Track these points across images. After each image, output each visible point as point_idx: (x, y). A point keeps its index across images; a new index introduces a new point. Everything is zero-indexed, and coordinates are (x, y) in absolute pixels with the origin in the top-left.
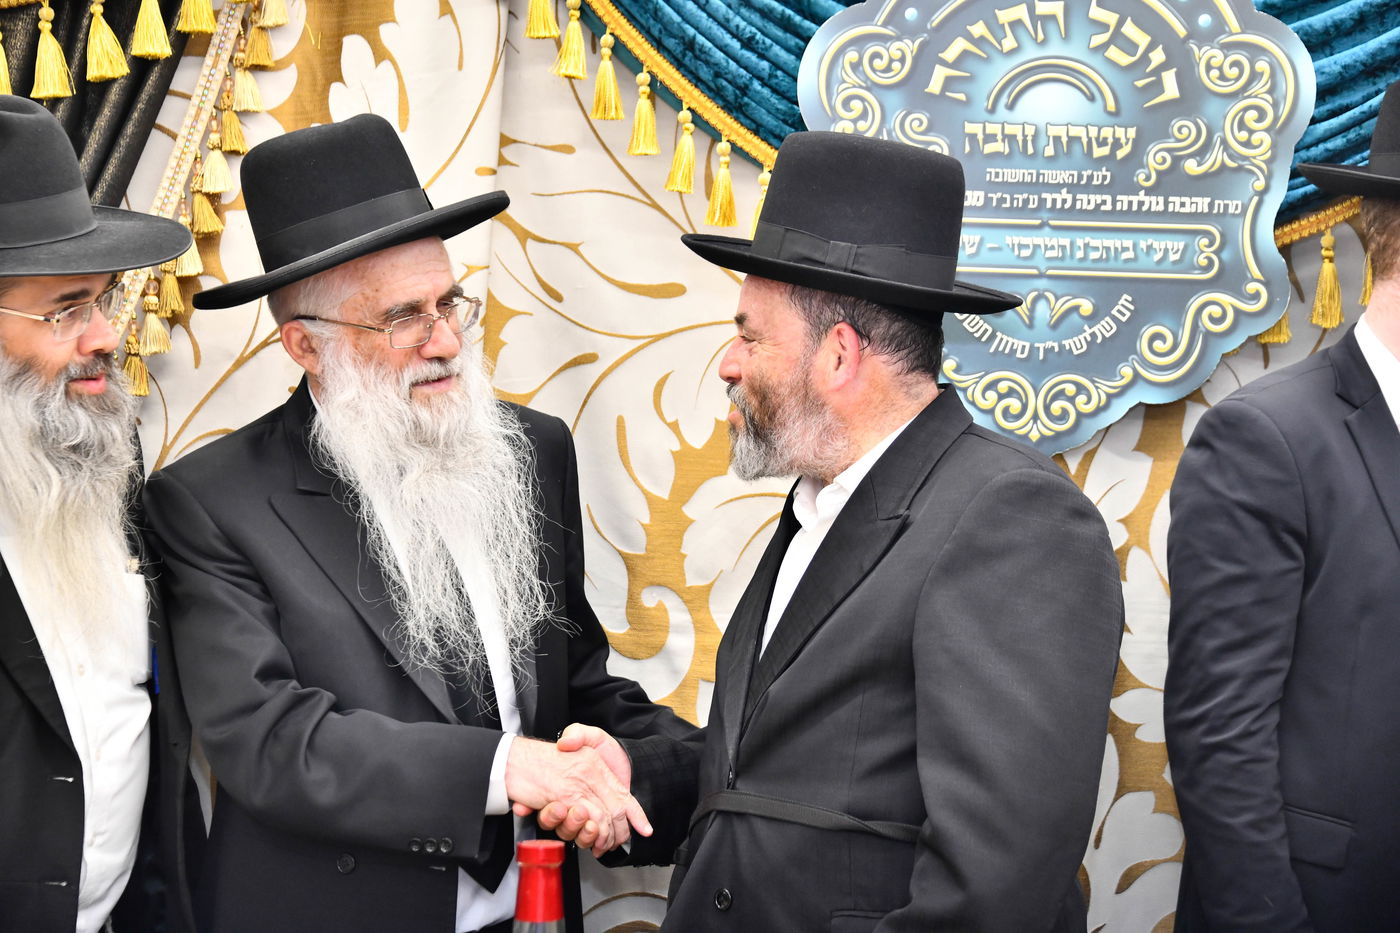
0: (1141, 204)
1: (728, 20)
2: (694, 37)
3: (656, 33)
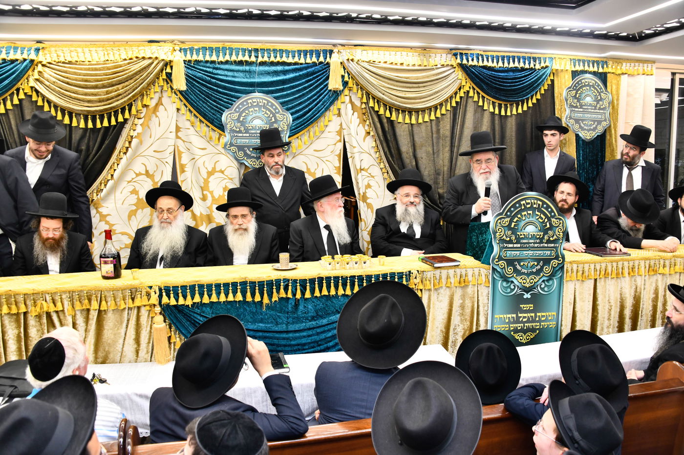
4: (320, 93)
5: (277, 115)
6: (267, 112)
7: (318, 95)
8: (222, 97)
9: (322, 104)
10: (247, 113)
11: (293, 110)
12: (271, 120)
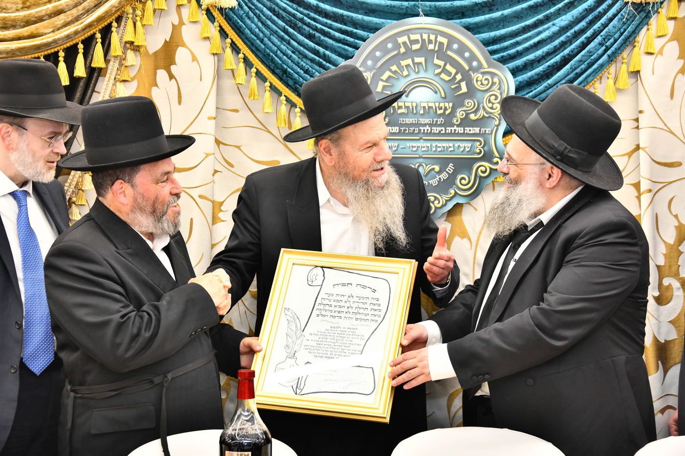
0: (455, 130)
1: (299, 63)
2: (287, 69)
3: (272, 67)
4: (596, 12)
5: (475, 76)
6: (448, 67)
7: (590, 17)
8: (330, 27)
9: (601, 44)
10: (395, 72)
11: (519, 62)
12: (459, 88)
